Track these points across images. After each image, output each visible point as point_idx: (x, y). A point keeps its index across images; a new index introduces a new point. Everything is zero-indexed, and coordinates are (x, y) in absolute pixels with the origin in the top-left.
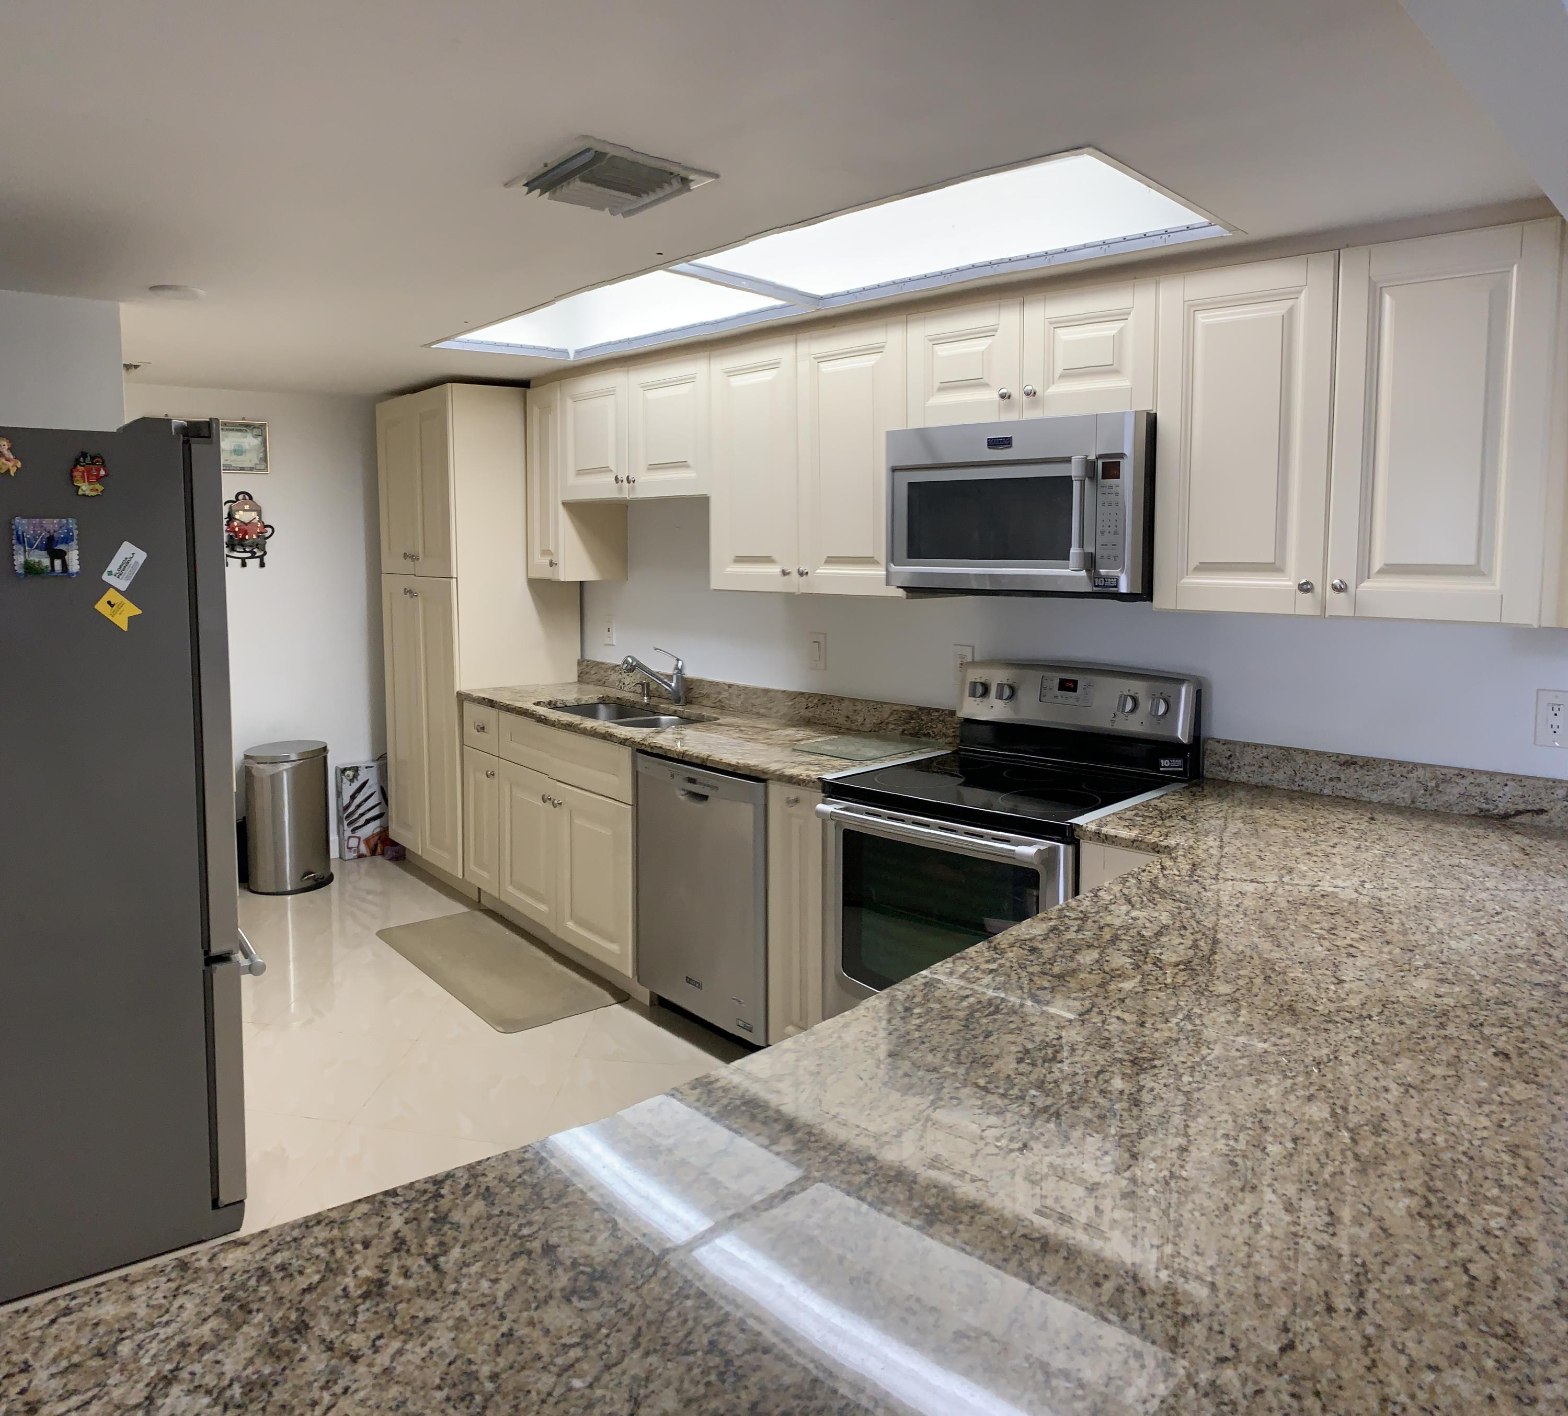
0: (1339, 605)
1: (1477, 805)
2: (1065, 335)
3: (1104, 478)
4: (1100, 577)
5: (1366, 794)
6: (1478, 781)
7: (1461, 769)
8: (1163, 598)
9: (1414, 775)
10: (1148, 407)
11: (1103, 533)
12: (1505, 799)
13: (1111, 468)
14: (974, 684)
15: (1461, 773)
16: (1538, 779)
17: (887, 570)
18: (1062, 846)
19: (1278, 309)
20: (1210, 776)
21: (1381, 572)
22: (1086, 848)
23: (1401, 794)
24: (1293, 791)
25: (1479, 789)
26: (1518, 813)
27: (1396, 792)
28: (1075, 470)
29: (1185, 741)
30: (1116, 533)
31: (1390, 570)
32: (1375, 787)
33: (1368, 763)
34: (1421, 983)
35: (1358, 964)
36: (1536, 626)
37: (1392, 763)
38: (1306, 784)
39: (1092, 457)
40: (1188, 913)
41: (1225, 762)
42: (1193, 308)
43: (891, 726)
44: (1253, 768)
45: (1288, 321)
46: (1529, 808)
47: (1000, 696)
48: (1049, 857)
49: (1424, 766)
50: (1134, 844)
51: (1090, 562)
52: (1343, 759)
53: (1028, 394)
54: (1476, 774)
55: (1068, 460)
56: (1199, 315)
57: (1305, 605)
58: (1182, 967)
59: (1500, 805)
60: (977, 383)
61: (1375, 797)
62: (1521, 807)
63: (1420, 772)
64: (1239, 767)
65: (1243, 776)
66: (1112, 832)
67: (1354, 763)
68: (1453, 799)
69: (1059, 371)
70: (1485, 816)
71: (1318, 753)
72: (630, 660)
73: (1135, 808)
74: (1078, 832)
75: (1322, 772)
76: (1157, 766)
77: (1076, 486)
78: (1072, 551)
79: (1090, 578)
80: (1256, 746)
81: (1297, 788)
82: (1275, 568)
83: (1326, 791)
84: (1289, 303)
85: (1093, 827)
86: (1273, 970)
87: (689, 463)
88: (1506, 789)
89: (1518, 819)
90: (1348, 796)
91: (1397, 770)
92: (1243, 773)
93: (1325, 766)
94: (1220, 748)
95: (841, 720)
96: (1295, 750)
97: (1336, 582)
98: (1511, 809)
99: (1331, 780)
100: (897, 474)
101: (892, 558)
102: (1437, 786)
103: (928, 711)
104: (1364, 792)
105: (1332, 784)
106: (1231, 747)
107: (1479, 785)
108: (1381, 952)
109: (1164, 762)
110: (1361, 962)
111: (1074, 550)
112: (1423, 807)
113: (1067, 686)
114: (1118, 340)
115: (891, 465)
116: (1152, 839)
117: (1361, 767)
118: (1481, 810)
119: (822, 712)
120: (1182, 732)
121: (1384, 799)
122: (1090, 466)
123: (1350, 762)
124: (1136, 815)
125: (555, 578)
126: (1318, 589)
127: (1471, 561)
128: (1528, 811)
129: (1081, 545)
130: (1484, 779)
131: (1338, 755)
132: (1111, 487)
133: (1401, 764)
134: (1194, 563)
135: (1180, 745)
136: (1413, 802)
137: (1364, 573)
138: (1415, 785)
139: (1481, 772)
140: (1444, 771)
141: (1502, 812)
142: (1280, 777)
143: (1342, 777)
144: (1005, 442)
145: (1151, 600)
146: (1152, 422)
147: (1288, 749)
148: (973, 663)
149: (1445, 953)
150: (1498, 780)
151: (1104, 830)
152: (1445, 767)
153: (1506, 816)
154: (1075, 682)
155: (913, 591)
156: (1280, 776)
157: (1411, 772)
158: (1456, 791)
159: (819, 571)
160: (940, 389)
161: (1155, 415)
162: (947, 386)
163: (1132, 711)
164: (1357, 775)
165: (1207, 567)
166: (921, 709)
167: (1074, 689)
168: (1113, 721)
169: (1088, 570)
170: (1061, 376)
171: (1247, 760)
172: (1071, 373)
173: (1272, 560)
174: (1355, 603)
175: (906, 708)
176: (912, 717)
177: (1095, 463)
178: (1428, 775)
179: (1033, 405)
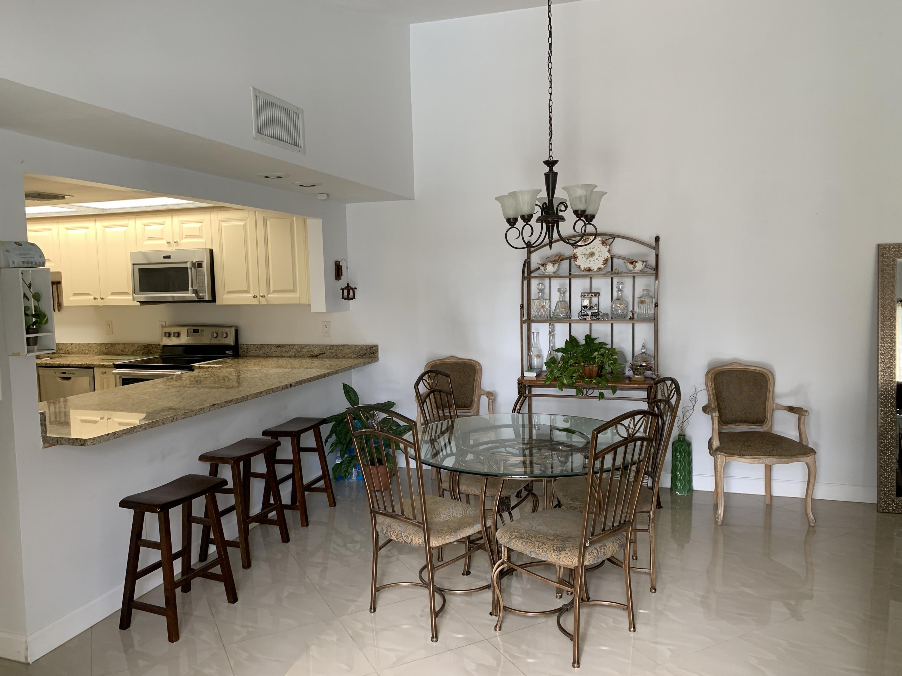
0: (263, 301)
1: (310, 353)
2: (185, 226)
3: (198, 268)
4: (200, 296)
5: (284, 354)
6: (310, 347)
8: (219, 302)
9: (295, 348)
10: (211, 248)
11: (199, 283)
12: (316, 351)
13: (200, 265)
14: (165, 333)
15: (306, 346)
16: (323, 345)
17: (133, 296)
19: (243, 223)
20: (242, 355)
21: (273, 292)
25: (310, 349)
26: (320, 354)
27: (291, 353)
28: (189, 265)
29: (232, 345)
30: (202, 283)
31: (275, 291)
32: (286, 352)
36: (308, 304)
37: (289, 345)
38: (268, 353)
39: (194, 262)
41: (245, 350)
42: (220, 221)
43: (138, 352)
44: (254, 351)
45: (245, 226)
46: (322, 352)
47: (174, 336)
49: (297, 345)
51: (196, 292)
52: (277, 345)
53: (175, 242)
55: (186, 262)
57: (255, 302)
59: (316, 353)
60: (160, 238)
61: (286, 355)
63: (296, 347)
64: (250, 352)
65: (251, 354)
66: (203, 366)
67: (280, 346)
68: (304, 353)
69: (184, 236)
71: (270, 345)
73: (214, 362)
74: (195, 368)
75: (272, 350)
76: (224, 352)
77: (189, 270)
78: (189, 289)
79: (196, 296)
80: (254, 345)
81: (266, 355)
82: (247, 292)
83: (273, 355)
84: (245, 222)
85: (198, 366)
88: (316, 348)
89: (320, 356)
90: (279, 356)
91: (291, 346)
93: (272, 348)
94: (244, 346)
95: (120, 352)
96: (265, 345)
97: (262, 295)
98: (318, 354)
99: (274, 352)
100: (134, 266)
101: (134, 292)
102: (301, 350)
103: (151, 345)
105: (275, 353)
107: (310, 348)
109: (227, 352)
111: (190, 288)
112: (297, 355)
113: (196, 331)
114: (201, 228)
115: (132, 263)
117: (282, 347)
118: (311, 355)
119: (112, 349)
120: (232, 343)
121: (288, 355)
122: (193, 265)
123: (279, 346)
126: (258, 297)
127: (292, 289)
129: (192, 287)
130: (311, 347)
131: (276, 345)
132: (200, 270)
133: (291, 345)
134: (226, 291)
136: (295, 355)
137: (269, 292)
138: (295, 350)
139: (310, 345)
140: (301, 346)
141: (316, 355)
143: (276, 350)
144: (169, 257)
145: (215, 302)
146: (211, 252)
147: (262, 345)
148: (166, 326)
150: (314, 346)
154: (198, 330)
155: (142, 303)
156: (261, 352)
157: (294, 347)
158: (305, 350)
159: (108, 297)
160: (147, 239)
161: (213, 250)
162: (150, 239)
163: (216, 337)
164: (281, 349)
165: (230, 292)
166: (148, 344)
167: (198, 332)
168: (211, 341)
169: (195, 294)
170: (185, 237)
171: (252, 349)
172: (187, 237)
173: (246, 290)
174: (267, 301)
175: (143, 345)
176: (145, 348)
177: (195, 263)
178: (298, 347)
179: (177, 245)
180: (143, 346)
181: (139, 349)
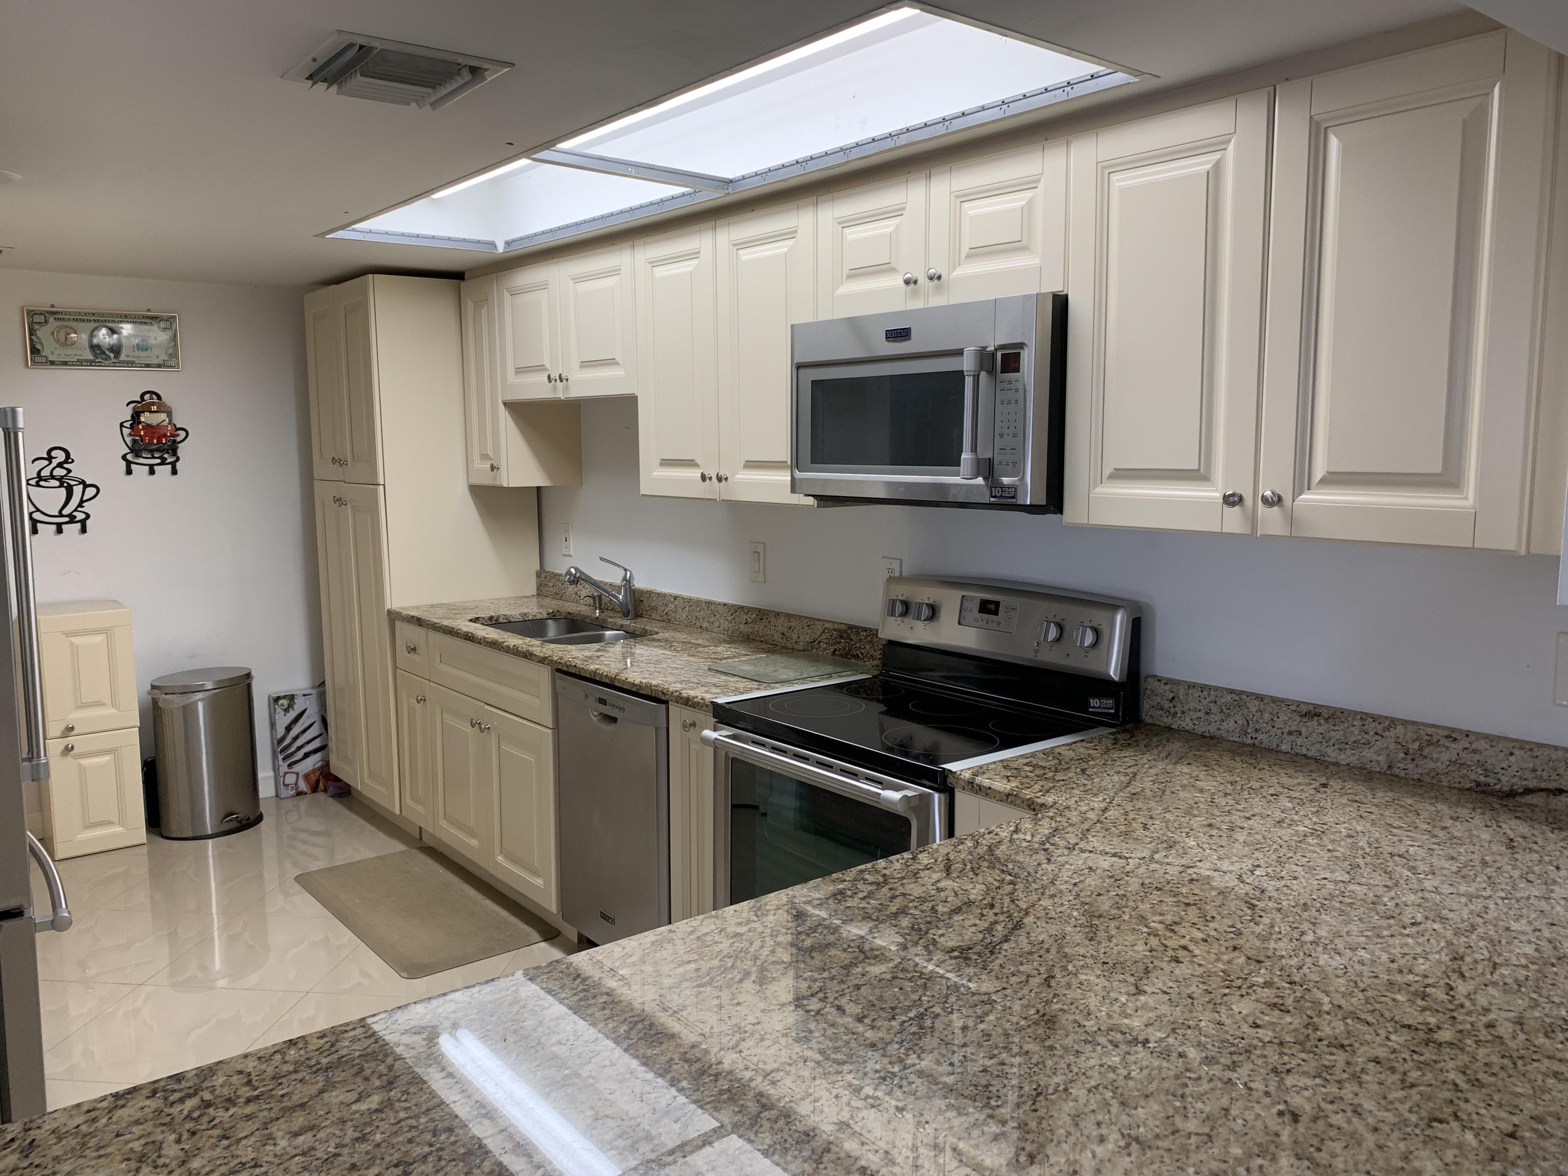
0: (1272, 522)
1: (1473, 777)
2: (971, 209)
3: (1002, 372)
5: (1332, 754)
6: (1474, 746)
7: (1453, 730)
8: (1075, 511)
9: (1392, 733)
10: (1057, 288)
11: (1001, 435)
12: (1511, 772)
13: (1011, 360)
14: (894, 603)
15: (1452, 735)
16: (1556, 748)
17: (792, 475)
18: (936, 796)
19: (1203, 164)
20: (1150, 721)
21: (1324, 482)
22: (960, 797)
23: (1373, 756)
24: (1244, 745)
25: (1477, 757)
26: (1528, 791)
27: (1368, 754)
28: (967, 364)
29: (1116, 679)
30: (1015, 435)
31: (1333, 479)
32: (1342, 745)
33: (1334, 715)
34: (1244, 1007)
35: (1177, 972)
36: (1523, 552)
37: (1364, 717)
38: (1260, 737)
39: (990, 348)
40: (1009, 888)
41: (1167, 705)
42: (1108, 169)
43: (824, 647)
44: (1199, 715)
45: (1214, 177)
46: (1543, 785)
47: (919, 616)
48: (922, 806)
49: (1405, 723)
50: (1008, 798)
51: (987, 468)
52: (1304, 708)
53: (931, 278)
54: (1472, 738)
55: (959, 353)
56: (1114, 177)
57: (1233, 521)
58: (956, 954)
59: (1504, 779)
60: (885, 269)
61: (1343, 758)
62: (1532, 784)
63: (1400, 730)
64: (1183, 713)
65: (1186, 724)
66: (986, 783)
68: (1441, 767)
69: (965, 250)
70: (1483, 792)
71: (1275, 700)
72: (573, 571)
73: (1033, 755)
74: (950, 780)
75: (1279, 723)
76: (1085, 707)
77: (969, 385)
78: (963, 456)
79: (987, 485)
80: (1203, 688)
81: (1249, 741)
82: (1199, 475)
83: (1284, 747)
84: (1217, 156)
85: (967, 775)
86: (1064, 968)
87: (618, 359)
88: (1512, 758)
89: (1528, 799)
90: (1310, 754)
91: (1371, 726)
92: (1188, 720)
93: (1283, 717)
94: (1161, 688)
95: (777, 638)
96: (1249, 694)
97: (1268, 493)
98: (1519, 785)
99: (1290, 733)
100: (802, 371)
101: (796, 464)
102: (1421, 749)
104: (1329, 751)
105: (1291, 738)
106: (1175, 688)
107: (1475, 751)
108: (1218, 960)
109: (1094, 702)
110: (1182, 970)
111: (966, 456)
112: (1402, 774)
113: (991, 608)
114: (1027, 211)
115: (796, 362)
116: (1027, 794)
117: (1327, 720)
118: (1478, 784)
119: (761, 627)
120: (1114, 669)
121: (1354, 760)
122: (986, 359)
123: (1312, 713)
124: (1027, 764)
125: (497, 483)
126: (1249, 501)
127: (1438, 469)
128: (1541, 790)
129: (974, 449)
130: (1482, 745)
131: (1299, 703)
132: (1010, 382)
133: (1376, 718)
134: (1108, 471)
135: (1110, 682)
136: (1390, 767)
137: (1302, 481)
138: (1392, 746)
139: (1480, 736)
140: (1430, 731)
141: (1506, 789)
142: (1230, 727)
143: (1304, 730)
144: (905, 334)
145: (1062, 513)
146: (1061, 305)
147: (1240, 694)
148: (899, 579)
149: (1305, 970)
150: (1500, 746)
151: (978, 779)
152: (1433, 726)
153: (1511, 794)
154: (997, 604)
156: (1230, 725)
157: (1388, 729)
158: (1445, 757)
159: (738, 476)
160: (849, 277)
161: (1066, 297)
162: (856, 274)
163: (1058, 640)
164: (1321, 730)
165: (1123, 474)
166: (851, 627)
167: (996, 613)
168: (1036, 652)
169: (985, 479)
170: (968, 256)
171: (1192, 705)
172: (978, 253)
173: (1197, 467)
174: (1291, 520)
175: (836, 626)
176: (841, 637)
177: (993, 354)
178: (1409, 735)
179: (938, 290)
180: (835, 630)
181: (823, 637)
